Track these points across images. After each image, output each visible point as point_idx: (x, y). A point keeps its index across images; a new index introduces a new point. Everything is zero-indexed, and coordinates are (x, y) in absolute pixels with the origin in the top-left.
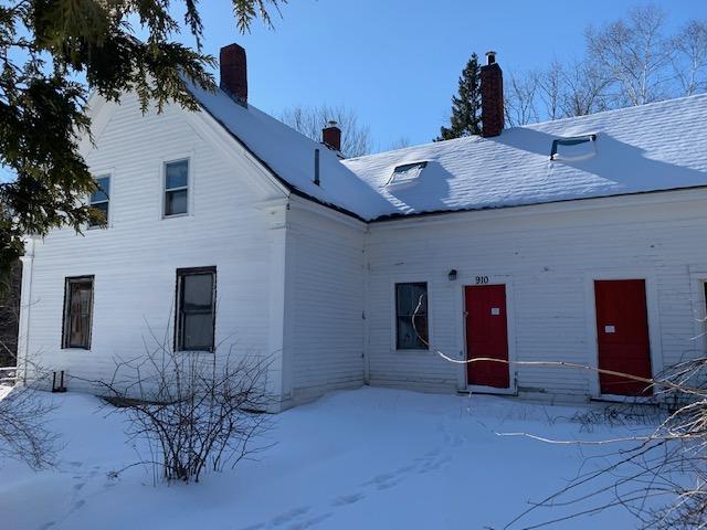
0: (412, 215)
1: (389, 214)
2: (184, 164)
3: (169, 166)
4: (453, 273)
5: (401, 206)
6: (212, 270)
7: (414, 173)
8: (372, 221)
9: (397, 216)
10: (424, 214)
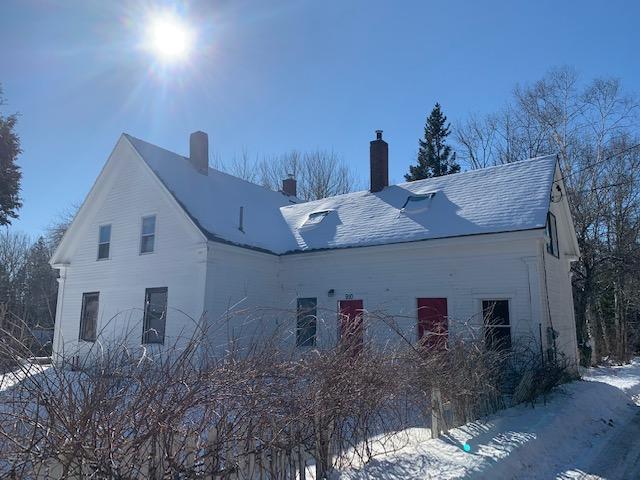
0: (306, 251)
1: (293, 250)
2: (153, 218)
3: (145, 220)
4: (332, 291)
5: (302, 243)
6: (165, 289)
7: (318, 219)
8: (282, 255)
9: (298, 251)
10: (314, 250)
